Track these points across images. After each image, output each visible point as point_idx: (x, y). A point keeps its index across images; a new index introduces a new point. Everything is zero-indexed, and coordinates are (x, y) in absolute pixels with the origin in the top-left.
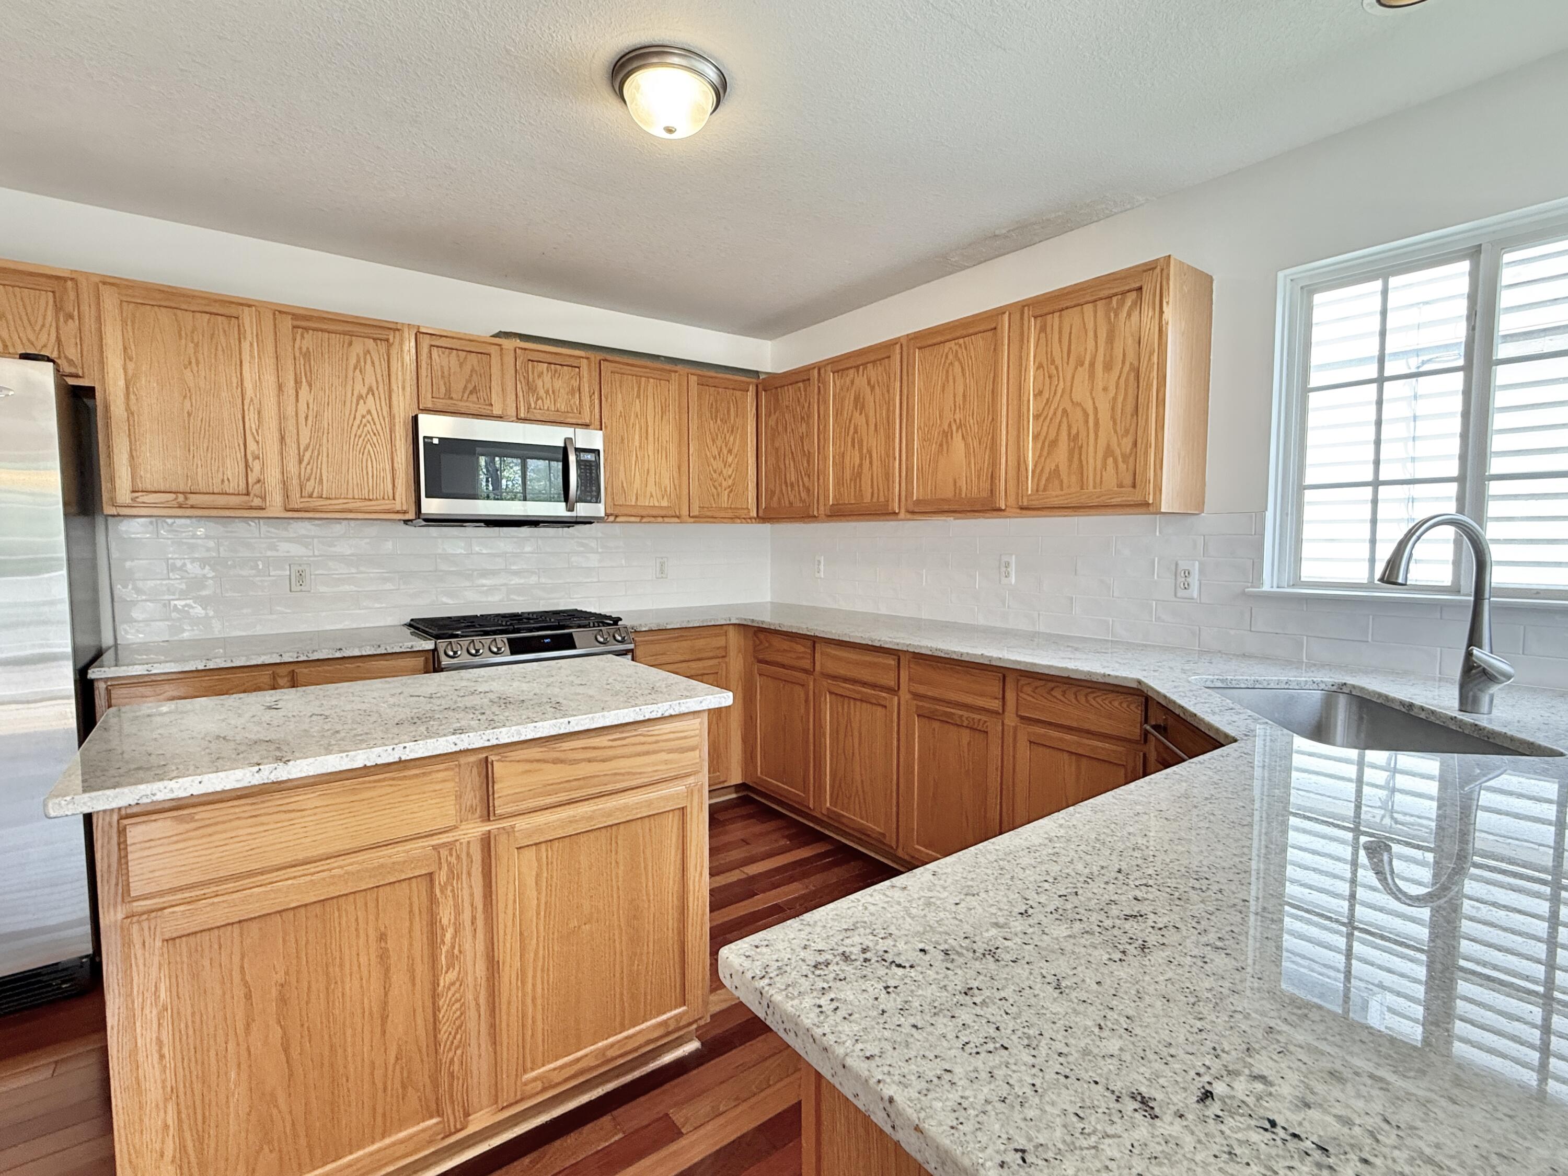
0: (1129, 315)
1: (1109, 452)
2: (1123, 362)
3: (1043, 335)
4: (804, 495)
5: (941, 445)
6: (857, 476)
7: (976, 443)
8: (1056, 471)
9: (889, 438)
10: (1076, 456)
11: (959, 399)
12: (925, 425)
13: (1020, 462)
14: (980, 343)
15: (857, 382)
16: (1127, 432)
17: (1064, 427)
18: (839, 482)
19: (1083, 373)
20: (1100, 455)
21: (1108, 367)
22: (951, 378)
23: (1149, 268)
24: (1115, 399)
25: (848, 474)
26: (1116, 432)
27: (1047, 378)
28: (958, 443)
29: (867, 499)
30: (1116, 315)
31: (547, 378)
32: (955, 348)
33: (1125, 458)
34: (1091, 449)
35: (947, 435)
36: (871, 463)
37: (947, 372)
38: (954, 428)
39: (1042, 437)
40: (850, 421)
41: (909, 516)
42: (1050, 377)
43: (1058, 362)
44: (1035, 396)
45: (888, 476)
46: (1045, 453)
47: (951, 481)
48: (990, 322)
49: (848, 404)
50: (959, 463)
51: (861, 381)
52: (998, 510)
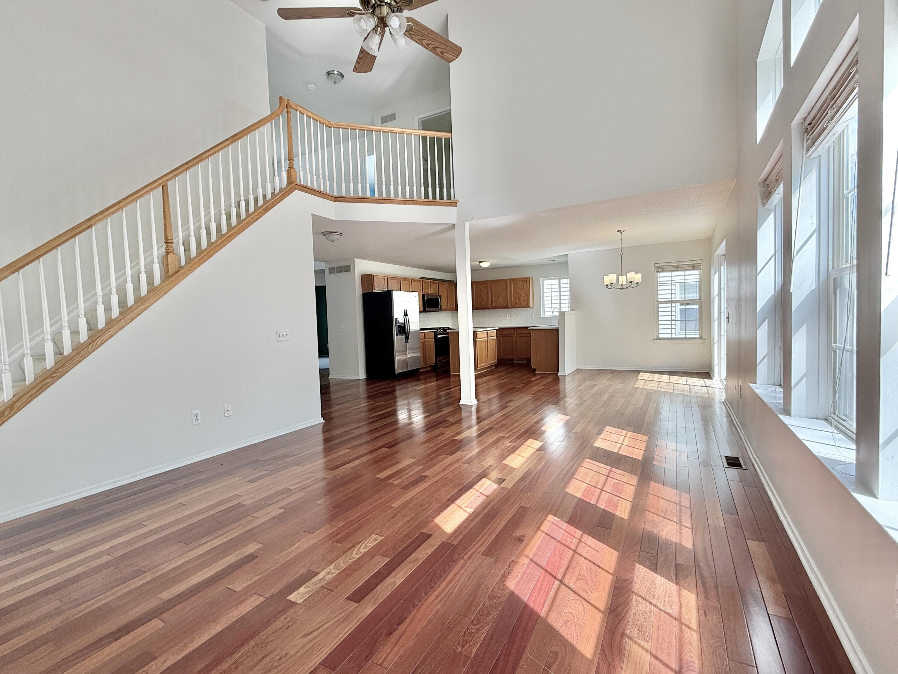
1: (524, 300)
3: (514, 284)
5: (498, 297)
6: (481, 303)
7: (504, 298)
8: (517, 302)
9: (488, 296)
11: (501, 291)
12: (495, 294)
13: (511, 301)
14: (504, 283)
16: (526, 297)
17: (518, 296)
18: (477, 303)
19: (520, 290)
21: (523, 289)
23: (528, 278)
24: (524, 293)
29: (484, 306)
30: (523, 283)
32: (499, 283)
34: (521, 300)
36: (484, 300)
37: (498, 287)
38: (500, 295)
40: (479, 293)
43: (516, 287)
44: (513, 291)
45: (488, 303)
46: (515, 299)
47: (500, 303)
48: (505, 281)
49: (478, 290)
50: (501, 301)
51: (481, 286)
52: (508, 308)
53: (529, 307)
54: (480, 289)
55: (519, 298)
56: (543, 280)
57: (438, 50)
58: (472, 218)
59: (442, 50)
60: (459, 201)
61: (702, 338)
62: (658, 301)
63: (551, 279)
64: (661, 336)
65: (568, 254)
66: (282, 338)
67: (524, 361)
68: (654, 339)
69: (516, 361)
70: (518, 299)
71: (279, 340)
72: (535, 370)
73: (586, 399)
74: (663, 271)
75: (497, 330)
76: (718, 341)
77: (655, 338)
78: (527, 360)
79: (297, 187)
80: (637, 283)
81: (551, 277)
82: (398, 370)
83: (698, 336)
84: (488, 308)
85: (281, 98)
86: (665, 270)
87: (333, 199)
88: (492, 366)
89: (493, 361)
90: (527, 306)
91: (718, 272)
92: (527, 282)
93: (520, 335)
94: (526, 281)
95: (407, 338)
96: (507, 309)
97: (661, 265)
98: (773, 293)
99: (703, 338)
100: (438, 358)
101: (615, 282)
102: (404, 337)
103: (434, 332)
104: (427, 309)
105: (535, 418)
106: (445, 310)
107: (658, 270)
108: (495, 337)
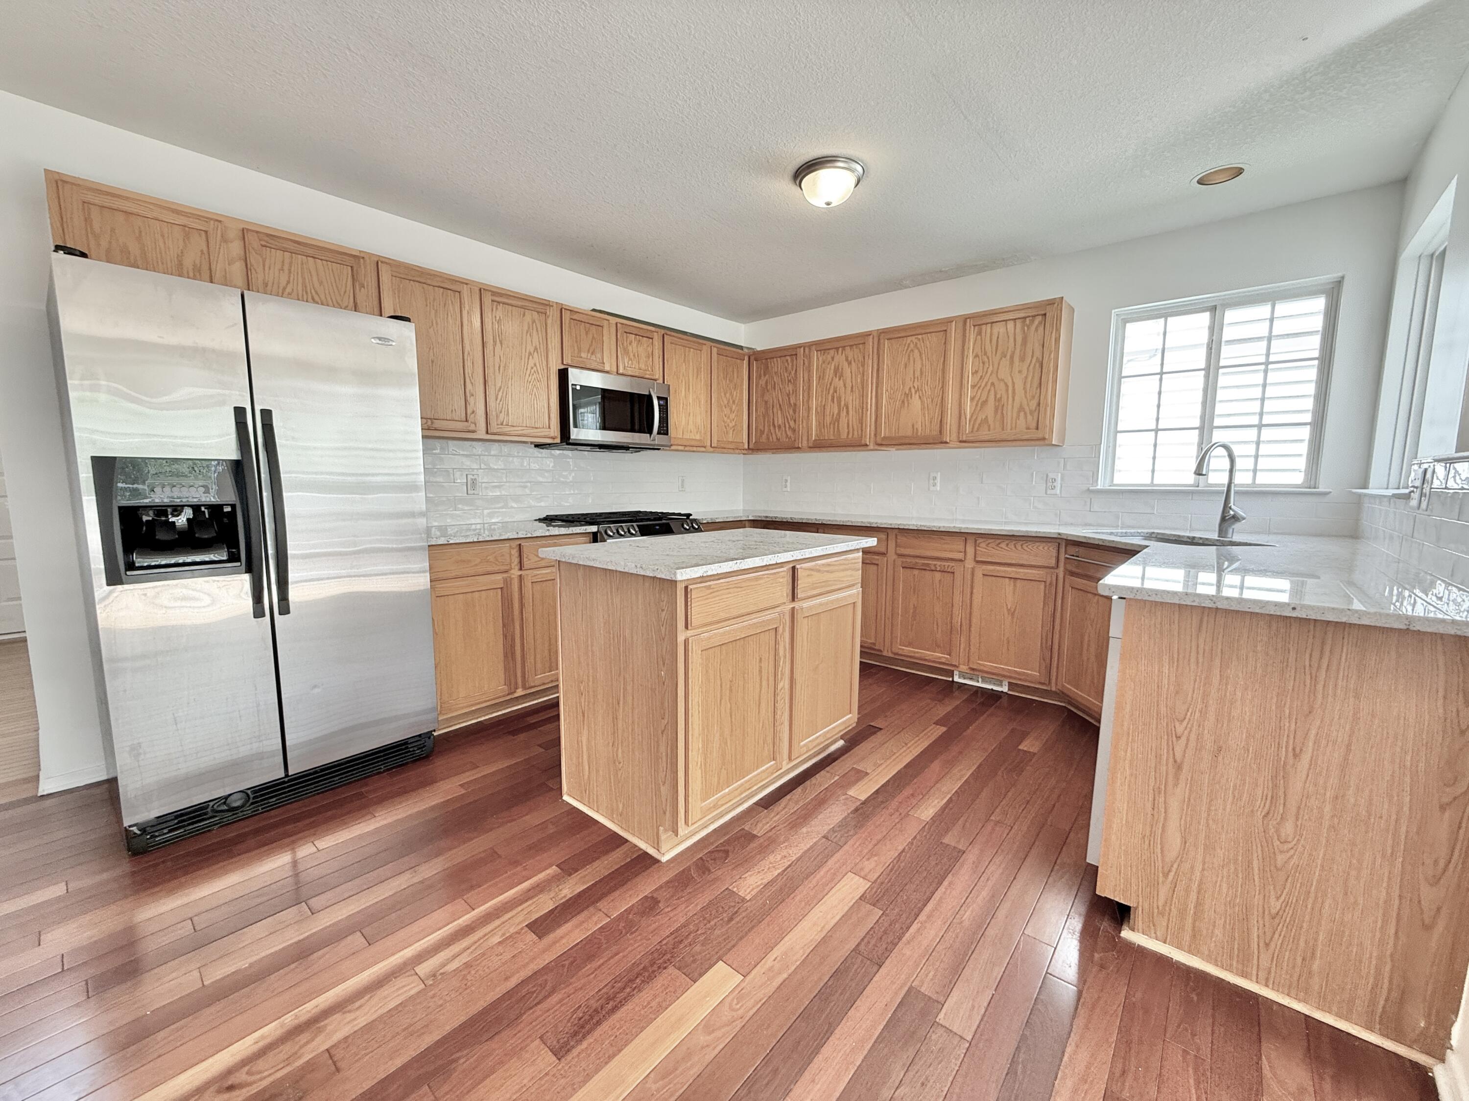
0: (1036, 330)
1: (1021, 409)
2: (1032, 357)
3: (979, 337)
4: (789, 433)
5: (903, 402)
6: (836, 420)
7: (929, 400)
8: (986, 420)
9: (863, 396)
10: (999, 411)
11: (918, 373)
12: (891, 388)
13: (961, 414)
14: (934, 340)
15: (837, 358)
16: (1033, 397)
17: (992, 393)
18: (821, 425)
19: (1005, 362)
20: (1015, 410)
21: (1022, 359)
22: (911, 358)
23: (1051, 303)
24: (1026, 378)
25: (828, 419)
26: (1026, 397)
27: (981, 365)
28: (916, 402)
29: (844, 436)
30: (1029, 328)
31: (634, 344)
32: (915, 341)
33: (1031, 413)
34: (1010, 407)
35: (908, 395)
36: (848, 412)
37: (909, 356)
38: (913, 391)
39: (977, 399)
40: (831, 384)
41: (877, 447)
42: (983, 363)
43: (989, 354)
44: (973, 374)
45: (862, 423)
46: (979, 408)
47: (910, 425)
48: (942, 326)
50: (917, 415)
52: (939, 444)
53: (1042, 441)
54: (836, 368)
55: (998, 400)
56: (1125, 321)
69: (962, 675)
70: (991, 406)
81: (1165, 304)
84: (860, 444)
90: (1032, 436)
92: (1045, 324)
94: (1042, 317)
106: (692, 448)
108: (857, 591)
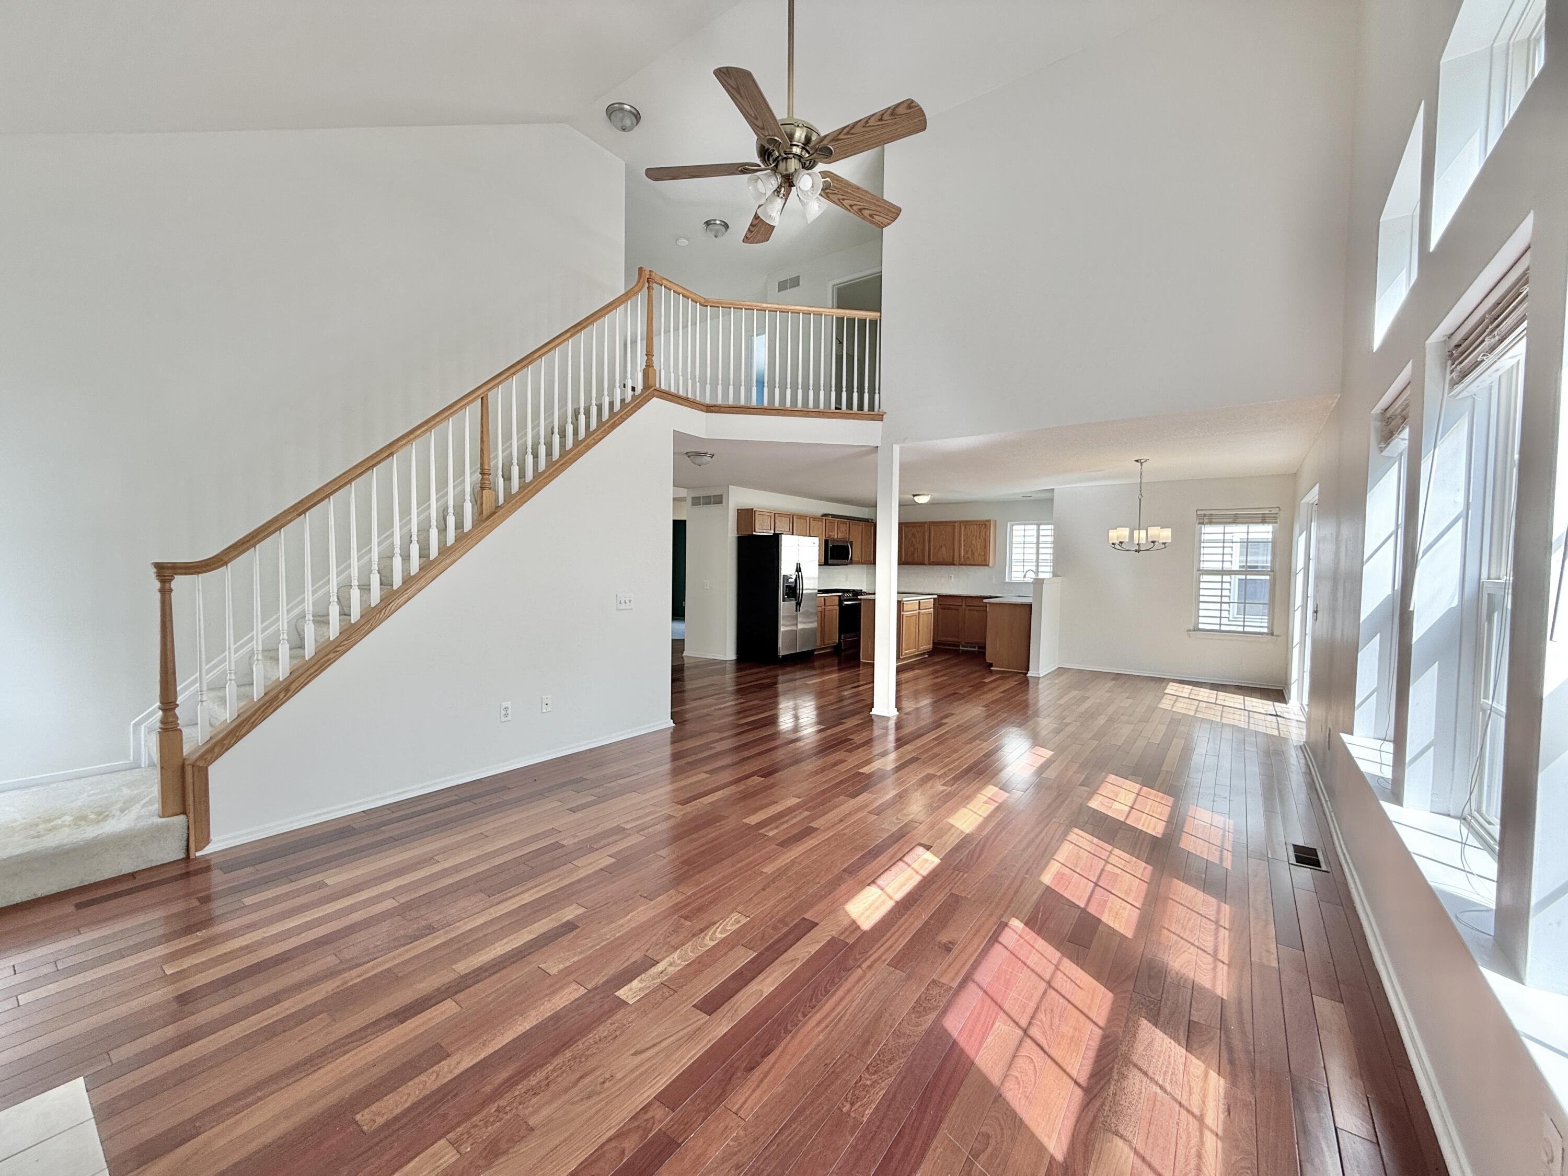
0: (983, 528)
1: (979, 554)
2: (982, 538)
3: (965, 529)
5: (939, 548)
6: (913, 554)
7: (949, 548)
8: (968, 557)
9: (924, 545)
10: (972, 554)
11: (944, 539)
12: (934, 544)
13: (960, 555)
14: (950, 528)
16: (983, 550)
17: (970, 548)
18: (905, 555)
19: (973, 537)
21: (979, 538)
22: (942, 533)
23: (988, 521)
24: (981, 543)
25: (909, 553)
26: (981, 550)
28: (944, 548)
29: (916, 559)
30: (981, 528)
32: (943, 527)
33: (983, 553)
34: (976, 554)
35: (941, 547)
36: (917, 551)
37: (940, 532)
38: (942, 545)
39: (965, 550)
40: (910, 540)
41: (929, 565)
42: (967, 538)
43: (968, 535)
44: (963, 541)
45: (924, 556)
46: (966, 553)
47: (942, 557)
48: (953, 523)
49: (910, 535)
50: (944, 554)
51: (914, 530)
52: (953, 564)
53: (986, 565)
54: (913, 534)
55: (972, 551)
56: (1012, 525)
57: (866, 213)
58: (905, 439)
59: (871, 212)
60: (885, 413)
61: (1272, 634)
62: (1199, 570)
63: (1025, 525)
64: (1201, 626)
65: (1053, 489)
66: (623, 606)
67: (975, 647)
68: (1189, 630)
69: (963, 647)
70: (970, 552)
71: (619, 608)
72: (991, 665)
73: (1069, 722)
74: (1211, 523)
75: (934, 599)
76: (1300, 643)
77: (1191, 628)
78: (979, 648)
79: (656, 393)
80: (1164, 544)
81: (1024, 521)
82: (782, 652)
83: (1265, 630)
84: (922, 564)
85: (641, 269)
86: (1214, 520)
87: (704, 408)
88: (924, 654)
89: (927, 646)
90: (983, 563)
91: (1305, 532)
92: (985, 527)
93: (971, 608)
94: (985, 525)
95: (798, 604)
96: (952, 567)
97: (1207, 513)
98: (1389, 592)
99: (1275, 633)
100: (843, 636)
101: (1127, 540)
102: (794, 603)
103: (840, 596)
104: (830, 561)
105: (986, 747)
106: (858, 563)
107: (1202, 521)
108: (932, 610)
